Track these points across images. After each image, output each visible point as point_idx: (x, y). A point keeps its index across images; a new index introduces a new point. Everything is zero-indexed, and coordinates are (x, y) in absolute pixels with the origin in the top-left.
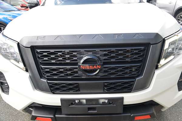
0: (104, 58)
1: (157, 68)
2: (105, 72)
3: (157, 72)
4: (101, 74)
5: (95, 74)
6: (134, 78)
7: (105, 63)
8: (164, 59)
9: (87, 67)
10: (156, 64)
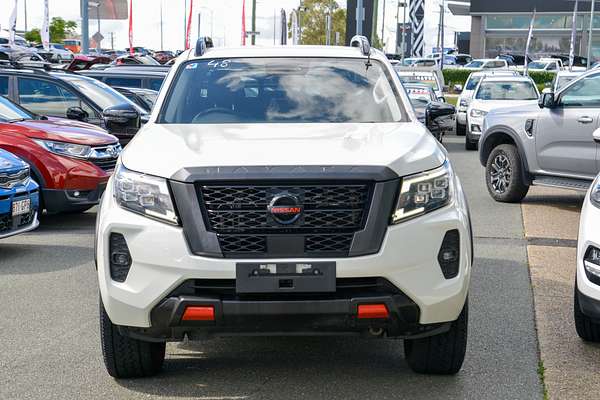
0: (306, 199)
1: (390, 222)
2: (307, 219)
3: (390, 229)
4: (301, 223)
5: (292, 221)
6: (353, 230)
7: (307, 207)
8: (402, 210)
9: (282, 209)
10: (388, 215)
